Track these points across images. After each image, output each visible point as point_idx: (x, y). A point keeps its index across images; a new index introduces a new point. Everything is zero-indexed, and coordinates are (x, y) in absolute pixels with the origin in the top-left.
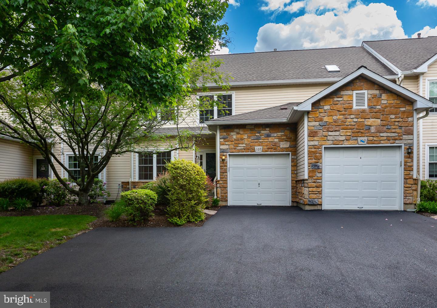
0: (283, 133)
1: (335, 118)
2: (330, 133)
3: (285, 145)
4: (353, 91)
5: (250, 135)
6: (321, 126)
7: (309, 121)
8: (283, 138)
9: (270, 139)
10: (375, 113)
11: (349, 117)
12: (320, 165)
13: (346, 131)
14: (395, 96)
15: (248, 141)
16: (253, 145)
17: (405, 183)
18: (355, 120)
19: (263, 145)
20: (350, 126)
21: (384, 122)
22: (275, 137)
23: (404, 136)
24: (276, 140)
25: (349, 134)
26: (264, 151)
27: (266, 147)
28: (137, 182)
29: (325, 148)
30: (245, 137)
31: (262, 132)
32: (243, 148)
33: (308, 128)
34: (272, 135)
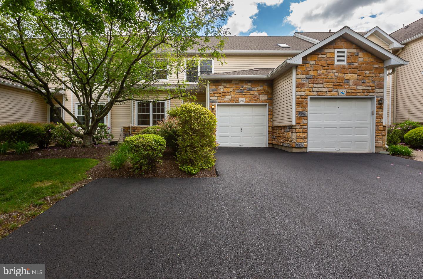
0: (262, 88)
1: (319, 72)
2: (315, 86)
3: (263, 97)
4: (335, 49)
5: (235, 88)
6: (307, 79)
7: (297, 74)
8: (262, 91)
9: (252, 93)
10: (353, 69)
11: (331, 72)
12: (306, 113)
13: (328, 83)
14: (370, 55)
15: (233, 94)
16: (238, 97)
17: (377, 129)
18: (336, 74)
19: (246, 97)
20: (332, 80)
21: (361, 77)
22: (256, 90)
23: (376, 89)
24: (257, 93)
25: (331, 86)
26: (247, 102)
27: (248, 99)
28: (137, 127)
29: (310, 98)
30: (231, 90)
31: (245, 86)
32: (229, 99)
33: (296, 80)
34: (253, 89)
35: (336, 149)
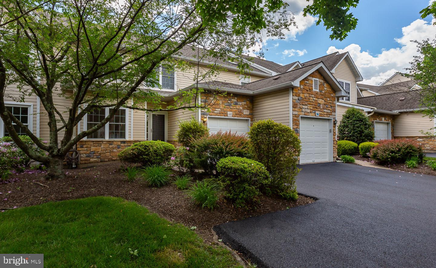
0: (245, 103)
1: (305, 95)
2: (304, 107)
3: (246, 112)
4: (313, 77)
5: (223, 101)
6: (299, 100)
7: (293, 95)
8: (245, 106)
9: (238, 107)
10: (322, 95)
11: (311, 96)
12: (299, 130)
13: (310, 106)
14: (330, 86)
15: (222, 106)
16: (226, 110)
17: (334, 144)
18: (314, 99)
19: (233, 111)
20: (312, 103)
21: (326, 102)
22: (241, 105)
23: (333, 113)
24: (241, 108)
25: (312, 108)
26: (234, 116)
27: (234, 113)
28: (85, 141)
29: (301, 117)
30: (220, 102)
31: (233, 100)
32: (219, 112)
33: (293, 100)
34: (239, 103)
35: (312, 160)
